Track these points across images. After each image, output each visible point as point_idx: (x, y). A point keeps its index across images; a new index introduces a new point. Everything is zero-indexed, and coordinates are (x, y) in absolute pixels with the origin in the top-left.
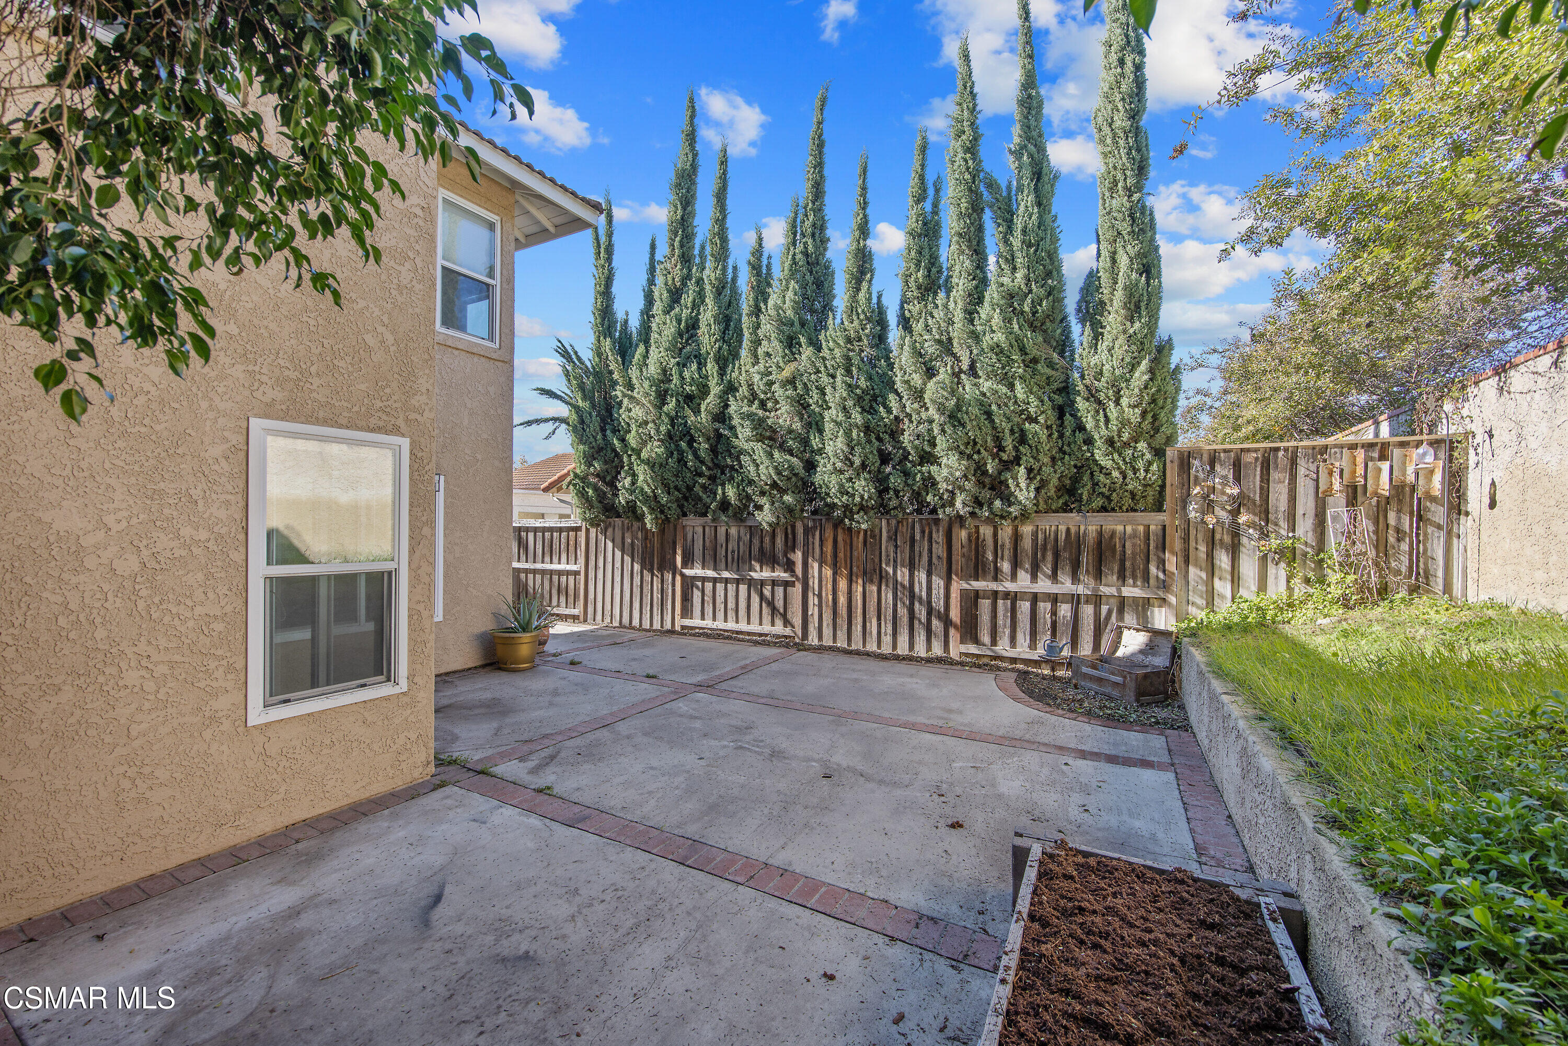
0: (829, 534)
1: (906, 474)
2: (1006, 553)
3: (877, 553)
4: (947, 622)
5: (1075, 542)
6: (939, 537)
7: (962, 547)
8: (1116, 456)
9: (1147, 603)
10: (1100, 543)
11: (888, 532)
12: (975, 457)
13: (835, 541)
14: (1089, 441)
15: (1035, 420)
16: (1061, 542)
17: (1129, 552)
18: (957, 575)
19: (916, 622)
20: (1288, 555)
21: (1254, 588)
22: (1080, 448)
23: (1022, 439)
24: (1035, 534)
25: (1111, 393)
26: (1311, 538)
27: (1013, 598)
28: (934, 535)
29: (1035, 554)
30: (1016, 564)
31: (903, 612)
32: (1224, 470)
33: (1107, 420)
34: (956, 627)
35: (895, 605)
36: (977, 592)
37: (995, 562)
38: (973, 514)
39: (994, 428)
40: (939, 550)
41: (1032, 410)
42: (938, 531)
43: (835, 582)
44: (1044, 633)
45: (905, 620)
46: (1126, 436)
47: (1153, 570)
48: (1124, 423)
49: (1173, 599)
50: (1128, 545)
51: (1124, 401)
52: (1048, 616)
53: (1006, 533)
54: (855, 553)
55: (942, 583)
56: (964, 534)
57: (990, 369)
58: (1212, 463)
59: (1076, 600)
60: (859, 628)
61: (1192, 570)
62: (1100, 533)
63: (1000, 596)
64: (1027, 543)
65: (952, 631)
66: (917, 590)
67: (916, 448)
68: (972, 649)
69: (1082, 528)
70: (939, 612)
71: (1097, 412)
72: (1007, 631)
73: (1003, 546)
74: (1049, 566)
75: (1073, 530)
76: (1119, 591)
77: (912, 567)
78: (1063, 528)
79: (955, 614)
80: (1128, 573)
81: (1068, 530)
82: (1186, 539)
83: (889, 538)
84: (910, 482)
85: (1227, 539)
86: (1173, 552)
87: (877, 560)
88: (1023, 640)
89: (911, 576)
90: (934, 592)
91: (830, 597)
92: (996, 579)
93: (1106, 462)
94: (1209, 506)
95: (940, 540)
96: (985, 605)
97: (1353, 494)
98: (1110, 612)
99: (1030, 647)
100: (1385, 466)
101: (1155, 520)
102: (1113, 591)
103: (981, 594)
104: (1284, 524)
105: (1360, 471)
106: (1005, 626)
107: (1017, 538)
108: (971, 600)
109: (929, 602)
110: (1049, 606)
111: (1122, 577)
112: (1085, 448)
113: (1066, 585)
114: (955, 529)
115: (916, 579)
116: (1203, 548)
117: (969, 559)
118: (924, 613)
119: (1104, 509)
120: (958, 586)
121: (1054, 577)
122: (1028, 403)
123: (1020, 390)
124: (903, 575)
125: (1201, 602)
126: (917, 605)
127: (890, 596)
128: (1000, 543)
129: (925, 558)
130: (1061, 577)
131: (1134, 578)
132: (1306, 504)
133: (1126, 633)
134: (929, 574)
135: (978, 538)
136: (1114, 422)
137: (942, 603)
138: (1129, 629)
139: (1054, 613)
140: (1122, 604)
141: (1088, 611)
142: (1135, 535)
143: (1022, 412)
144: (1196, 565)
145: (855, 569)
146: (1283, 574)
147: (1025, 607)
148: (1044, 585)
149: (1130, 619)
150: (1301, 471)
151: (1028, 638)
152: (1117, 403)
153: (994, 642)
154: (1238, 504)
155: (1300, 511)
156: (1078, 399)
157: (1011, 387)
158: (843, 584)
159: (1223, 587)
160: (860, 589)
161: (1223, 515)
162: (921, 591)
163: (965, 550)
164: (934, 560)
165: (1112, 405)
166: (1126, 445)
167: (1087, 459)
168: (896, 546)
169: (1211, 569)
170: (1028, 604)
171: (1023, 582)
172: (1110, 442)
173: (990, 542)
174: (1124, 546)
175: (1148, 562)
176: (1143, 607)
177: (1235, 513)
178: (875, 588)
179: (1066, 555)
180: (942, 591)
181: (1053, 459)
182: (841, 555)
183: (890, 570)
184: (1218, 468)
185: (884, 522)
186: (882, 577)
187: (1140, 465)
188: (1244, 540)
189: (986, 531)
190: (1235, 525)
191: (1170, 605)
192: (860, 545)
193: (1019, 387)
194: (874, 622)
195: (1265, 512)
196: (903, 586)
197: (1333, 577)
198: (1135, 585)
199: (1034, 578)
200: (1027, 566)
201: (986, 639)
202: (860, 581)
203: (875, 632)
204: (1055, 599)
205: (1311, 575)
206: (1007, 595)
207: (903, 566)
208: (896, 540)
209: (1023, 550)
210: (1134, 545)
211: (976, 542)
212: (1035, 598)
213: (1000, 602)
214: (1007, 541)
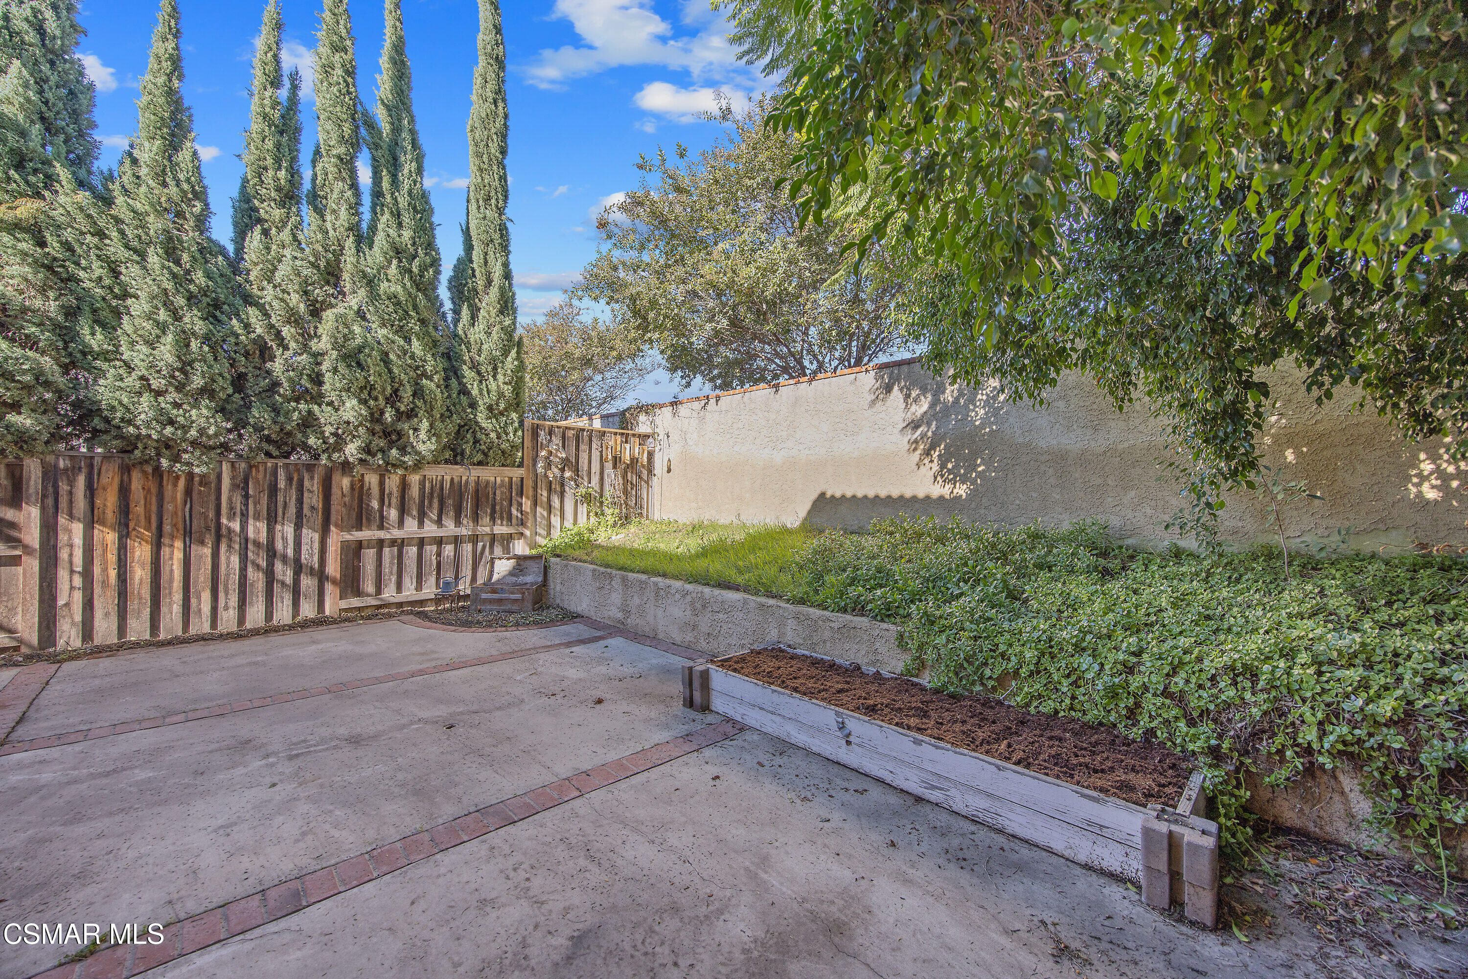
0: (110, 478)
1: (276, 410)
2: (394, 501)
3: (212, 506)
4: (321, 577)
5: (458, 490)
6: (313, 485)
7: (343, 495)
8: (494, 421)
9: (510, 537)
10: (477, 491)
11: (233, 478)
12: (372, 403)
13: (124, 492)
14: (473, 405)
15: (431, 378)
16: (446, 491)
17: (498, 498)
18: (336, 526)
19: (276, 587)
20: (587, 498)
21: (572, 521)
22: (464, 411)
23: (419, 392)
24: (422, 483)
25: (490, 369)
26: (597, 488)
27: (400, 544)
28: (307, 483)
29: (422, 502)
30: (403, 511)
31: (256, 578)
32: (557, 440)
33: (489, 392)
34: (334, 582)
35: (243, 570)
36: (360, 543)
37: (381, 511)
38: (362, 461)
39: (393, 379)
40: (313, 498)
41: (429, 368)
42: (312, 478)
43: (122, 549)
44: (430, 574)
45: (261, 585)
46: (502, 406)
47: (514, 512)
48: (501, 395)
49: (527, 533)
50: (498, 492)
51: (500, 377)
52: (434, 558)
53: (393, 482)
54: (169, 507)
55: (316, 536)
56: (346, 482)
57: (386, 317)
58: (550, 434)
59: (457, 541)
60: (177, 609)
61: (539, 509)
62: (477, 483)
63: (386, 543)
64: (415, 492)
65: (329, 588)
66: (279, 545)
67: (290, 380)
68: (355, 602)
69: (464, 478)
70: (312, 568)
71: (481, 382)
72: (394, 578)
73: (390, 494)
74: (436, 512)
75: (456, 480)
76: (492, 530)
77: (272, 519)
78: (448, 478)
79: (333, 568)
80: (497, 515)
81: (452, 479)
82: (535, 488)
83: (234, 487)
84: (281, 419)
85: (558, 489)
86: (527, 498)
87: (211, 515)
88: (409, 584)
89: (271, 531)
90: (304, 548)
91: (113, 574)
92: (381, 527)
93: (484, 424)
94: (549, 465)
95: (315, 488)
96: (369, 555)
97: (616, 460)
98: (484, 547)
99: (417, 590)
100: (628, 446)
101: (517, 473)
102: (487, 530)
103: (365, 544)
104: (586, 478)
105: (619, 449)
106: (391, 573)
107: (404, 486)
108: (352, 552)
109: (297, 560)
110: (434, 548)
111: (493, 519)
112: (469, 410)
113: (450, 528)
114: (336, 477)
115: (278, 536)
116: (545, 494)
117: (350, 508)
118: (290, 573)
119: (480, 463)
120: (336, 538)
121: (439, 522)
122: (425, 361)
123: (416, 346)
124: (257, 530)
125: (544, 533)
126: (279, 566)
127: (235, 560)
128: (387, 492)
129: (292, 510)
130: (445, 521)
131: (502, 519)
132: (595, 467)
133: (497, 562)
134: (298, 527)
135: (362, 487)
136: (494, 394)
137: (316, 558)
138: (500, 559)
139: (439, 554)
140: (493, 538)
141: (468, 548)
142: (502, 484)
143: (417, 368)
144: (541, 507)
145: (167, 528)
146: (585, 510)
147: (413, 551)
148: (430, 529)
149: (498, 551)
150: (594, 446)
151: (414, 581)
152: (494, 377)
153: (379, 591)
154: (566, 462)
155: (593, 471)
156: (464, 367)
157: (408, 340)
158: (141, 552)
159: (555, 520)
160: (178, 555)
161: (556, 470)
162: (285, 547)
163: (347, 499)
164: (306, 511)
165: (491, 379)
166: (501, 413)
167: (470, 420)
168: (246, 496)
169: (550, 508)
170: (415, 549)
171: (411, 526)
172: (490, 408)
173: (375, 490)
174: (495, 494)
175: (511, 505)
176: (509, 538)
177: (563, 470)
178: (207, 551)
179: (450, 502)
180: (316, 545)
181: (442, 415)
182: (138, 510)
183: (236, 526)
184: (553, 438)
185: (226, 467)
186: (219, 535)
187: (510, 429)
188: (567, 489)
189: (372, 479)
190: (562, 477)
191: (525, 537)
192: (180, 496)
193: (415, 343)
194: (206, 596)
195: (577, 471)
196: (257, 544)
197: (608, 512)
198: (502, 525)
199: (421, 524)
200: (415, 513)
201: (370, 588)
202: (179, 544)
203: (206, 608)
204: (439, 542)
205: (598, 510)
206: (393, 542)
207: (257, 518)
208: (246, 488)
209: (410, 499)
210: (502, 493)
211: (360, 491)
212: (421, 543)
213: (386, 550)
214: (395, 490)
